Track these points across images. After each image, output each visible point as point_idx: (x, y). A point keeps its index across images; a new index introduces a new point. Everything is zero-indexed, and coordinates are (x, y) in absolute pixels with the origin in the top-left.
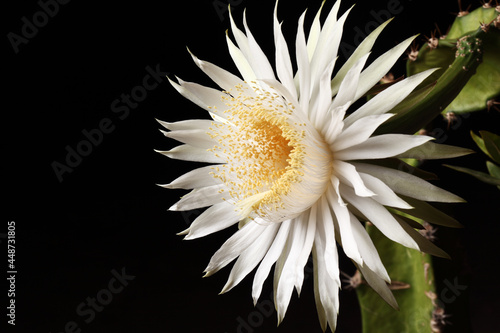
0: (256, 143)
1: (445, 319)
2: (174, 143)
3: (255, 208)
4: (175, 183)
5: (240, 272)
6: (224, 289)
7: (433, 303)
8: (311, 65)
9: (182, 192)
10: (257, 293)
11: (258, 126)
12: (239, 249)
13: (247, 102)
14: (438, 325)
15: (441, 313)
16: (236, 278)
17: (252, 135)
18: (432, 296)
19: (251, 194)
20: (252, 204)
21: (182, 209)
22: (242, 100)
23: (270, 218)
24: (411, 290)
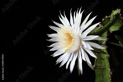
0: (66, 38)
1: (112, 74)
2: (51, 38)
3: (66, 51)
4: (51, 46)
5: (63, 63)
6: (60, 66)
7: (110, 71)
8: (76, 22)
9: (52, 47)
10: (67, 67)
11: (66, 34)
12: (63, 58)
13: (64, 29)
14: (111, 75)
15: (111, 73)
16: (63, 64)
17: (65, 36)
18: (110, 69)
19: (65, 48)
20: (65, 50)
21: (52, 50)
22: (63, 29)
23: (69, 52)
24: (105, 68)
